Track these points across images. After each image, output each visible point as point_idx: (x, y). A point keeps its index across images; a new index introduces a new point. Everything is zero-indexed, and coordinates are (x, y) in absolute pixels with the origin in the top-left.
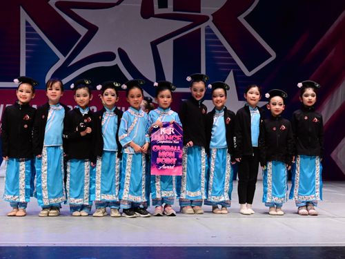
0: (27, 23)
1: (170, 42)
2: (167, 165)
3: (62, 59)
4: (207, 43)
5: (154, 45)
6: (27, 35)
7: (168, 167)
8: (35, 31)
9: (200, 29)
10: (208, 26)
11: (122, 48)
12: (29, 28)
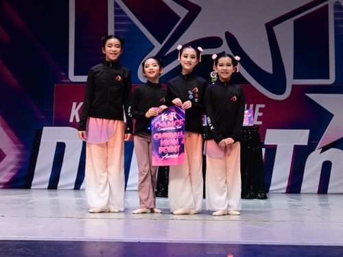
0: (116, 5)
1: (290, 23)
2: (170, 154)
3: (158, 47)
4: (336, 22)
5: (270, 27)
6: (116, 19)
7: (171, 156)
8: (124, 13)
9: (327, 5)
10: (338, 2)
11: (231, 32)
12: (118, 11)
